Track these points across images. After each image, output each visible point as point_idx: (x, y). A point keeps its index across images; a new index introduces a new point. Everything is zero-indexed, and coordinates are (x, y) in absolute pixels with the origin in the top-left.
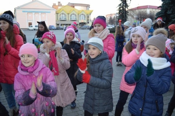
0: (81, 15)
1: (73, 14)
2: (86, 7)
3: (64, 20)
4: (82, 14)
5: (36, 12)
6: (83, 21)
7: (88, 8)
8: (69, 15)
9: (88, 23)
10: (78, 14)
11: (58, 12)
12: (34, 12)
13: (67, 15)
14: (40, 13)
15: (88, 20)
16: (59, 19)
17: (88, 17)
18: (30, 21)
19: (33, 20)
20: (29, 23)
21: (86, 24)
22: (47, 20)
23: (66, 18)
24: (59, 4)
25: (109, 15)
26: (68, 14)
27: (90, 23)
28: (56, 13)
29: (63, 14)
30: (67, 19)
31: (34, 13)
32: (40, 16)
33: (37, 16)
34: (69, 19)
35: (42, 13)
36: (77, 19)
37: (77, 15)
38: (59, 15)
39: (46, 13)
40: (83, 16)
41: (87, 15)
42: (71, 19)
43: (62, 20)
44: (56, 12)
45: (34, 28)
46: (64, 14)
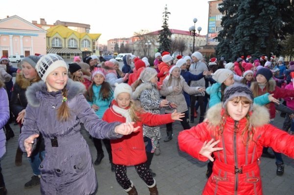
0: (83, 41)
1: (72, 39)
2: (84, 29)
3: (58, 48)
4: (85, 40)
5: (15, 35)
6: (86, 50)
7: (87, 29)
8: (67, 40)
9: (94, 52)
10: (80, 39)
11: (49, 36)
12: (11, 34)
13: (63, 40)
14: (22, 37)
15: (94, 48)
16: (51, 46)
17: (94, 43)
18: (5, 47)
19: (10, 47)
20: (3, 51)
21: (91, 54)
22: (32, 46)
23: (61, 45)
24: (41, 22)
25: (112, 40)
26: (65, 38)
27: (96, 51)
28: (47, 37)
29: (57, 38)
30: (63, 46)
31: (12, 36)
32: (21, 40)
33: (16, 40)
34: (67, 46)
35: (24, 35)
36: (79, 47)
37: (78, 40)
38: (51, 39)
39: (32, 37)
40: (87, 42)
41: (93, 40)
42: (68, 45)
43: (55, 48)
44: (47, 34)
45: (19, 60)
46: (59, 39)
